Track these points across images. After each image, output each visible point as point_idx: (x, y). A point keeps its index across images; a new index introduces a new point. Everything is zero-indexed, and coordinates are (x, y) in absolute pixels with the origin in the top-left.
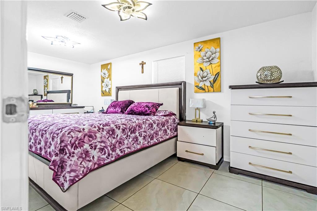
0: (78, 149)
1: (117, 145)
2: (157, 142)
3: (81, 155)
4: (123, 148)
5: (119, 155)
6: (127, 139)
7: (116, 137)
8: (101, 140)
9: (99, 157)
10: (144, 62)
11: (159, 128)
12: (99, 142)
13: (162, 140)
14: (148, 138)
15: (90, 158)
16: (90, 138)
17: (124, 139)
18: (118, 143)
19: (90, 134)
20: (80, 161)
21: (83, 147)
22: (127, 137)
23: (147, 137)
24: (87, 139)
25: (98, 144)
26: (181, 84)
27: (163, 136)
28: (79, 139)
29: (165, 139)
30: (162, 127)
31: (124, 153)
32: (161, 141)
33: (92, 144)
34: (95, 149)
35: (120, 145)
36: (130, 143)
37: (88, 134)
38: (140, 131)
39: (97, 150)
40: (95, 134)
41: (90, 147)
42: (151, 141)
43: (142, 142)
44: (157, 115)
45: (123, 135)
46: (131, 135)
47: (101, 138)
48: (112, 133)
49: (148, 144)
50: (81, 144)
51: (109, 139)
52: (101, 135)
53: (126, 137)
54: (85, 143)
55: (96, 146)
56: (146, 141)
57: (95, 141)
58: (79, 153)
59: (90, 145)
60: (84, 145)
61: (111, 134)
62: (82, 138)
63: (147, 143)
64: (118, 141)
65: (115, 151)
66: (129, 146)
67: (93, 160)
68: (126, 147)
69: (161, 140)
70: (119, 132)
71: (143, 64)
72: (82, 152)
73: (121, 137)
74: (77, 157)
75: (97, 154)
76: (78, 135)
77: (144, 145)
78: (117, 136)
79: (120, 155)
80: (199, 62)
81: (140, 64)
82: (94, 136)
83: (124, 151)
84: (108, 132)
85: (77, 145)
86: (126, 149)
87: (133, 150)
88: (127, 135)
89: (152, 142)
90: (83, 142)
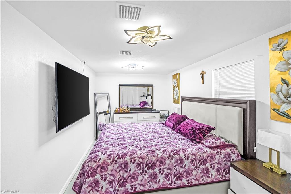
0: (89, 178)
1: (129, 180)
2: (187, 185)
3: (91, 185)
4: (135, 184)
5: (128, 191)
6: (142, 174)
7: (128, 172)
8: (112, 173)
9: (107, 189)
10: (204, 71)
11: (194, 165)
12: (110, 174)
13: (197, 182)
14: (173, 177)
15: (99, 188)
16: (102, 169)
17: (138, 174)
18: (130, 178)
19: (103, 165)
20: (89, 190)
21: (94, 176)
22: (143, 172)
23: (171, 176)
24: (100, 169)
25: (108, 176)
26: (246, 103)
27: (199, 177)
28: (93, 168)
29: (203, 182)
30: (200, 165)
31: (135, 190)
32: (193, 184)
33: (103, 175)
34: (105, 180)
35: (133, 180)
36: (146, 180)
37: (101, 165)
38: (162, 167)
39: (107, 182)
40: (107, 166)
41: (101, 178)
42: (176, 182)
43: (162, 181)
44: (203, 144)
45: (137, 169)
46: (148, 171)
47: (112, 170)
48: (125, 167)
49: (171, 186)
50: (93, 174)
51: (120, 172)
52: (113, 167)
53: (141, 173)
54: (97, 173)
55: (106, 178)
56: (169, 180)
57: (106, 173)
58: (90, 182)
59: (101, 176)
60: (96, 175)
61: (123, 167)
62: (96, 169)
63: (170, 184)
64: (131, 175)
65: (125, 186)
66: (143, 183)
67: (101, 191)
68: (139, 184)
69: (194, 182)
70: (132, 167)
71: (203, 74)
72: (93, 182)
73: (134, 172)
74: (87, 186)
75: (105, 185)
76: (93, 165)
77: (164, 185)
78: (130, 170)
79: (130, 192)
80: (279, 69)
81: (201, 73)
82: (105, 167)
83: (136, 188)
84: (121, 165)
85: (90, 175)
86: (138, 186)
87: (147, 189)
88: (142, 170)
89: (178, 183)
90: (96, 172)
